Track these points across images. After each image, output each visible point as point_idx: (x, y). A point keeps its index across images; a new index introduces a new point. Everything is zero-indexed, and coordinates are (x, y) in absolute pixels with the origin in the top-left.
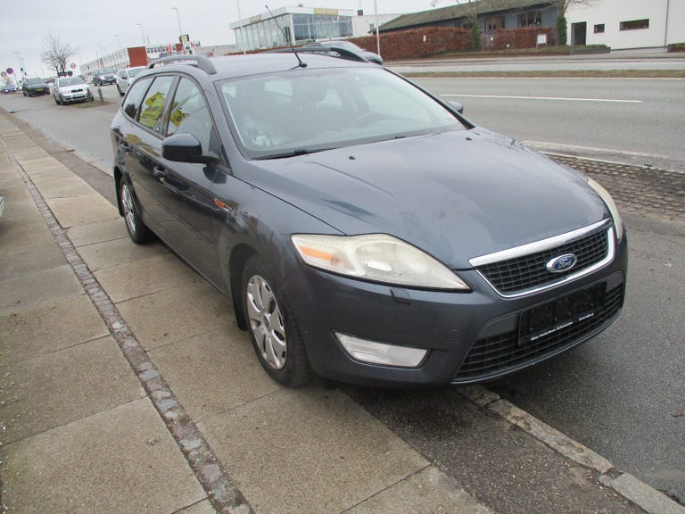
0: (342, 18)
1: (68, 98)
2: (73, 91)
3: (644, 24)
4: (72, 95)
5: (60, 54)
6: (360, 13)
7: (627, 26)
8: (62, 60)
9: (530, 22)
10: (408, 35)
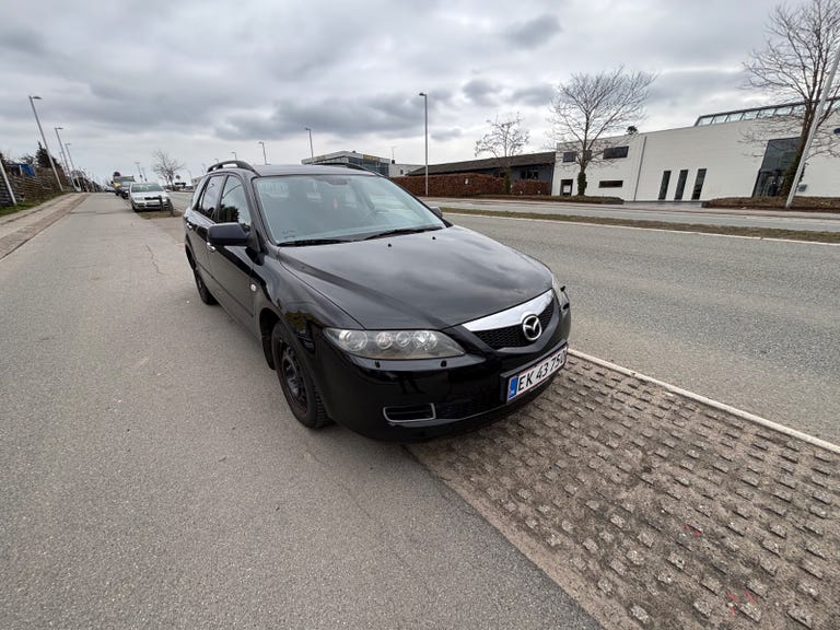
0: (382, 164)
1: (141, 205)
2: (147, 199)
3: (618, 184)
4: (145, 202)
5: (169, 167)
6: (393, 162)
7: (603, 184)
8: (170, 172)
9: (529, 177)
10: (452, 178)
